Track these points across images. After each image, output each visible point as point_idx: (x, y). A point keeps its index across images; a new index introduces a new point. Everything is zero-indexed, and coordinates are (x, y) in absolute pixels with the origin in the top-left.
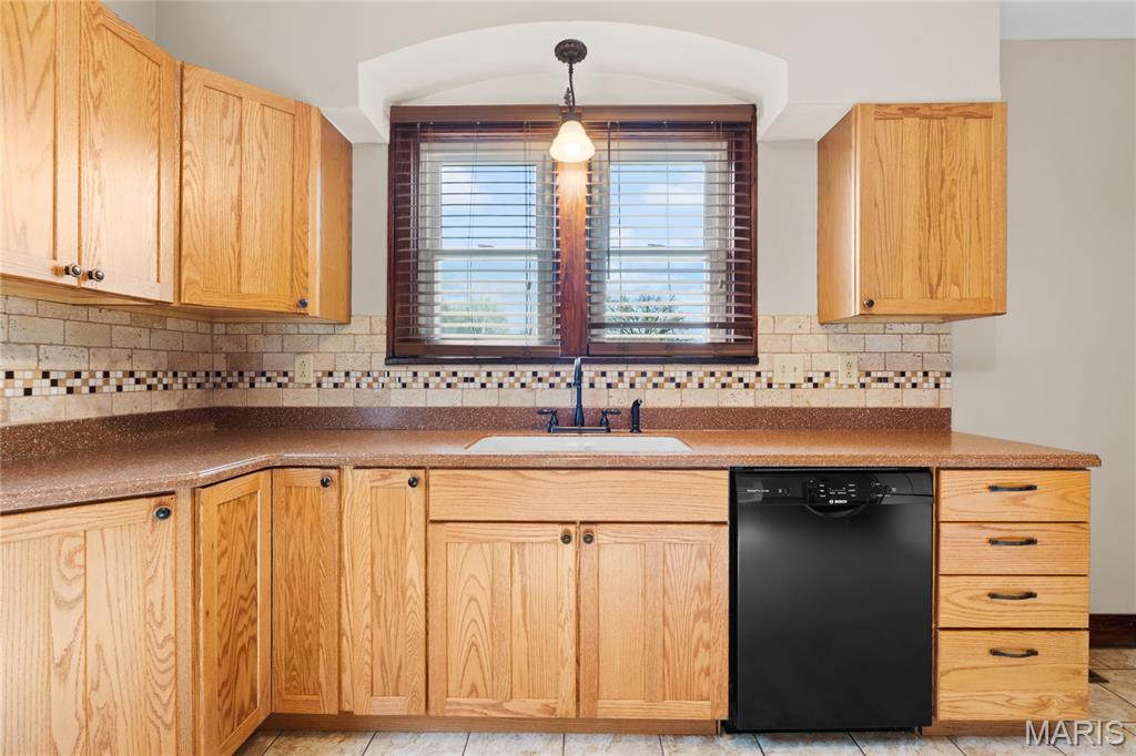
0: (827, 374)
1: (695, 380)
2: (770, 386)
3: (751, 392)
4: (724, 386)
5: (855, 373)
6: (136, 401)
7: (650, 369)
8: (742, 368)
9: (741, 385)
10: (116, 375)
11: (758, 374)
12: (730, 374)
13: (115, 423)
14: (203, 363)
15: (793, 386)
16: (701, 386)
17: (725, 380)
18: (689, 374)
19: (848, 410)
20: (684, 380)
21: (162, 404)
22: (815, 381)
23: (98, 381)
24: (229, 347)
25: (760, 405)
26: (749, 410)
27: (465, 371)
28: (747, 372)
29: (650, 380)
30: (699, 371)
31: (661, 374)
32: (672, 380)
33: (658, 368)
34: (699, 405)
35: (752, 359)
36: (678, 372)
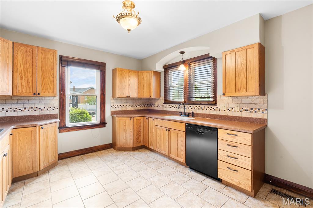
0: (232, 108)
1: (205, 108)
2: (219, 110)
3: (215, 111)
4: (210, 110)
5: (239, 108)
6: (138, 108)
7: (198, 106)
8: (214, 106)
9: (214, 110)
10: (136, 105)
11: (217, 108)
12: (211, 107)
13: (136, 110)
14: (147, 103)
15: (224, 110)
16: (206, 109)
17: (211, 108)
18: (204, 107)
19: (237, 117)
20: (203, 108)
21: (141, 108)
22: (229, 109)
23: (134, 106)
24: (150, 101)
25: (218, 114)
26: (215, 115)
27: (173, 105)
28: (215, 107)
29: (197, 108)
30: (206, 106)
31: (199, 107)
32: (201, 108)
33: (199, 106)
34: (206, 113)
35: (215, 104)
36: (202, 106)
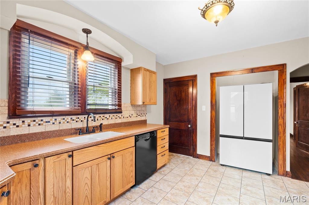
0: (132, 115)
1: (111, 117)
2: (124, 118)
3: (121, 119)
4: (116, 118)
5: (136, 114)
7: (101, 115)
8: (119, 114)
9: (119, 118)
11: (122, 115)
12: (117, 116)
15: (127, 117)
16: (112, 119)
17: (116, 117)
18: (110, 116)
19: (135, 121)
20: (109, 118)
22: (130, 116)
25: (122, 122)
26: (120, 123)
28: (120, 115)
29: (101, 118)
30: (111, 115)
31: (104, 116)
32: (106, 118)
33: (103, 115)
34: (112, 123)
35: (121, 112)
36: (107, 116)
